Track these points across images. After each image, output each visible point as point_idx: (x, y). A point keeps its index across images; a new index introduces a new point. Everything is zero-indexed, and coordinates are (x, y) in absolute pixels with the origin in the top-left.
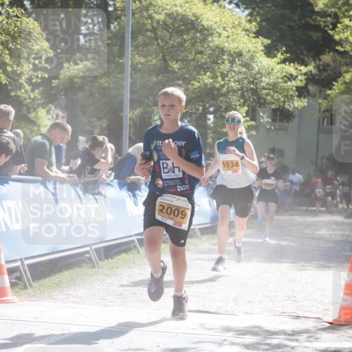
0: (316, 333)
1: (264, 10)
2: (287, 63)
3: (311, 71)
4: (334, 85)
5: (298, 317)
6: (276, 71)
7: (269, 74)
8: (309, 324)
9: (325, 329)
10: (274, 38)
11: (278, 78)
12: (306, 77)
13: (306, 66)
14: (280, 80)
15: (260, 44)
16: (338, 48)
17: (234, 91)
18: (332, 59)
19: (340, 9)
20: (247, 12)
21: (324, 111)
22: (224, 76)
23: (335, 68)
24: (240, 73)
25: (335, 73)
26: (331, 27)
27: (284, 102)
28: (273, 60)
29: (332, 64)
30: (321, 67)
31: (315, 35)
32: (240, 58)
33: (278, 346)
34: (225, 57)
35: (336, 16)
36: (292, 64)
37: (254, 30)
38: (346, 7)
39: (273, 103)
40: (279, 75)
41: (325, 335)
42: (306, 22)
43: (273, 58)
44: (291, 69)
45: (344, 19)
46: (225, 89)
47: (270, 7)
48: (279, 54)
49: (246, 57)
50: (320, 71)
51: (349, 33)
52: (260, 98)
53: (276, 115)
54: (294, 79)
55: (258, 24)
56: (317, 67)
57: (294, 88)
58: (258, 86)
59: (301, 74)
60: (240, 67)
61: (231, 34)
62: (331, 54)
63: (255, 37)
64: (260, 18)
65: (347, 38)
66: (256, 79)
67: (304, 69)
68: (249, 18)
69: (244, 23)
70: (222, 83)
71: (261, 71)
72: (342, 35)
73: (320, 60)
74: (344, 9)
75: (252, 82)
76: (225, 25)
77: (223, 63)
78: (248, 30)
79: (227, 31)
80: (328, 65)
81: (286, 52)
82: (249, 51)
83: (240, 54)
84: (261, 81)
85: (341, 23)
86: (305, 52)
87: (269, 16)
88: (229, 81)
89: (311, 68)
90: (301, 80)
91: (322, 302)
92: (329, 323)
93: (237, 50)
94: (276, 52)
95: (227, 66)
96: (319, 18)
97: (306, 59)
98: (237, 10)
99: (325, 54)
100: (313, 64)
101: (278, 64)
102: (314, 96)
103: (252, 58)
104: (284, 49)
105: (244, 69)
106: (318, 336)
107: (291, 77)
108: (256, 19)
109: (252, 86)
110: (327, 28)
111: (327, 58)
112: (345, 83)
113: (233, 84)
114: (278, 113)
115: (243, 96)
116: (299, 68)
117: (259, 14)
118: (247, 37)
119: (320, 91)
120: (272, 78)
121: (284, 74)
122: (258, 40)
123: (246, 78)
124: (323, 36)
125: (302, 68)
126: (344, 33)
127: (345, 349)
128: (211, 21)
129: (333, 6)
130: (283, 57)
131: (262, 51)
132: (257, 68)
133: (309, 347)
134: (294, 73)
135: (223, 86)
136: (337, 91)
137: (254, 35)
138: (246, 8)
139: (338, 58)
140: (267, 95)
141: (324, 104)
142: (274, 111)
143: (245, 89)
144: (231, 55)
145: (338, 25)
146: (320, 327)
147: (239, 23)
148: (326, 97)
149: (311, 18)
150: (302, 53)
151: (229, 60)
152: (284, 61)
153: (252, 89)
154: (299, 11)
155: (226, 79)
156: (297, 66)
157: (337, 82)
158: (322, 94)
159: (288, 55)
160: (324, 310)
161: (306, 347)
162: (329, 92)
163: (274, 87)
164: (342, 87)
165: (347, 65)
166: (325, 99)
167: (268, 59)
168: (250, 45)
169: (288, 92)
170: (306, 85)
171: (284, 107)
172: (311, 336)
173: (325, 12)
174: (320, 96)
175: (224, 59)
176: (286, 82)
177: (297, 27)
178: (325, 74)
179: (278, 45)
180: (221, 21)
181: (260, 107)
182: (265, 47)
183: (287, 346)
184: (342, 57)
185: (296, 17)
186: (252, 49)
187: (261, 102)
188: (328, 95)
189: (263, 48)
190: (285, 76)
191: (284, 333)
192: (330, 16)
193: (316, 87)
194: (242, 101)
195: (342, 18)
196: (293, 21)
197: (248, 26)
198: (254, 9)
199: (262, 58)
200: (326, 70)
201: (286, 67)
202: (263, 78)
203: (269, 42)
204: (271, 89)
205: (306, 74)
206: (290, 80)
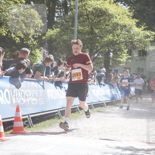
1: (136, 7)
2: (146, 30)
5: (150, 143)
6: (141, 34)
7: (138, 35)
10: (140, 19)
11: (142, 37)
12: (154, 37)
14: (143, 38)
15: (134, 22)
17: (122, 43)
20: (128, 7)
22: (118, 36)
24: (125, 34)
27: (144, 48)
32: (125, 28)
34: (119, 27)
36: (148, 31)
37: (132, 15)
39: (139, 48)
40: (142, 35)
43: (140, 28)
44: (148, 33)
46: (118, 42)
47: (138, 5)
48: (143, 26)
49: (128, 28)
52: (133, 45)
53: (140, 53)
54: (149, 38)
55: (133, 13)
57: (149, 42)
58: (133, 40)
59: (152, 35)
60: (125, 32)
63: (132, 19)
64: (134, 10)
66: (132, 37)
68: (129, 10)
69: (127, 12)
70: (117, 39)
71: (134, 34)
75: (130, 39)
76: (119, 13)
77: (118, 30)
78: (129, 16)
79: (120, 16)
81: (146, 25)
82: (129, 25)
83: (125, 26)
84: (134, 38)
87: (138, 9)
88: (120, 38)
90: (152, 38)
93: (124, 24)
94: (141, 25)
95: (120, 31)
98: (124, 6)
101: (142, 31)
103: (131, 28)
104: (145, 24)
105: (127, 33)
107: (148, 37)
108: (132, 11)
109: (130, 40)
113: (122, 39)
115: (126, 45)
116: (151, 33)
117: (134, 8)
118: (128, 18)
120: (139, 36)
121: (145, 35)
122: (133, 20)
123: (127, 37)
125: (153, 32)
128: (113, 11)
130: (144, 27)
131: (135, 25)
132: (132, 32)
134: (149, 35)
140: (137, 44)
142: (140, 51)
143: (127, 42)
144: (121, 26)
147: (125, 12)
150: (153, 26)
151: (120, 29)
152: (144, 30)
153: (130, 42)
154: (152, 7)
156: (150, 32)
159: (147, 27)
163: (140, 41)
167: (137, 28)
168: (130, 22)
169: (146, 43)
170: (154, 40)
171: (144, 50)
176: (145, 39)
177: (150, 14)
179: (142, 22)
180: (117, 11)
181: (133, 50)
182: (136, 23)
185: (150, 10)
186: (131, 24)
187: (134, 48)
189: (135, 24)
191: (144, 150)
194: (125, 47)
197: (129, 14)
198: (131, 6)
199: (135, 28)
201: (146, 32)
202: (135, 37)
203: (138, 21)
205: (154, 35)
206: (147, 38)
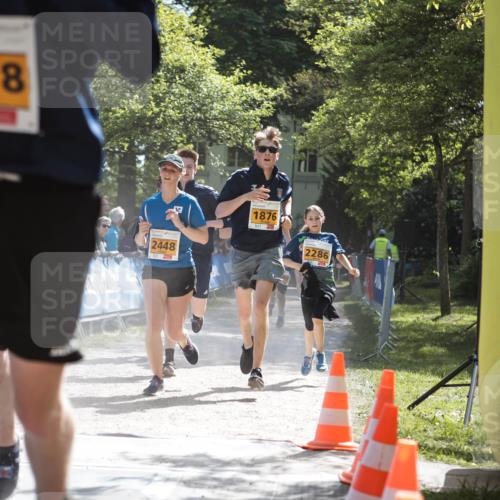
0: (283, 461)
1: (216, 8)
2: (248, 84)
3: (281, 96)
4: (313, 115)
5: (260, 440)
6: (232, 94)
7: (223, 98)
8: (276, 450)
9: (296, 457)
10: (231, 48)
11: (235, 104)
12: (274, 103)
13: (275, 88)
14: (238, 107)
15: (209, 55)
16: (320, 63)
17: (173, 122)
18: (310, 79)
19: (321, 8)
20: (192, 10)
21: (300, 151)
22: (158, 100)
23: (316, 92)
24: (182, 95)
25: (315, 98)
26: (309, 33)
27: (244, 138)
28: (228, 79)
29: (311, 85)
30: (296, 90)
31: (288, 46)
32: (182, 75)
33: (231, 482)
34: (160, 73)
35: (316, 19)
36: (255, 85)
37: (202, 35)
38: (330, 7)
39: (229, 139)
40: (237, 100)
41: (296, 465)
42: (275, 27)
43: (228, 75)
44: (254, 91)
45: (327, 23)
46: (160, 119)
48: (238, 70)
49: (190, 75)
50: (294, 95)
51: (333, 42)
52: (210, 132)
53: (234, 157)
54: (259, 106)
55: (207, 27)
56: (291, 89)
57: (258, 119)
58: (207, 115)
59: (267, 100)
60: (182, 88)
61: (169, 41)
62: (310, 71)
63: (203, 46)
64: (211, 19)
65: (330, 49)
66: (203, 105)
67: (272, 92)
68: (194, 18)
69: (188, 25)
70: (156, 110)
71: (212, 93)
72: (323, 44)
73: (294, 80)
74: (326, 9)
75: (199, 110)
77: (158, 81)
78: (193, 36)
80: (305, 87)
81: (246, 68)
82: (195, 65)
83: (181, 70)
84: (212, 109)
85: (323, 28)
86: (274, 69)
87: (222, 16)
88: (166, 107)
89: (281, 90)
90: (268, 108)
91: (295, 418)
92: (304, 448)
93: (178, 64)
94: (233, 68)
95: (163, 85)
96: (292, 21)
97: (275, 78)
98: (179, 6)
99: (300, 72)
100: (284, 85)
101: (236, 84)
102: (287, 130)
103: (199, 76)
104: (244, 62)
105: (188, 91)
106: (287, 466)
107: (254, 104)
108: (204, 20)
109: (199, 115)
110: (304, 36)
111: (304, 77)
112: (328, 112)
113: (171, 112)
114: (237, 153)
115: (186, 129)
116: (265, 91)
117: (209, 13)
118: (192, 45)
119: (295, 122)
120: (226, 103)
121: (244, 98)
122: (206, 49)
123: (190, 104)
124: (298, 47)
125: (270, 90)
126: (326, 42)
127: (323, 483)
129: (312, 5)
130: (242, 74)
131: (213, 65)
132: (205, 90)
133: (273, 482)
134: (258, 96)
135: (158, 115)
136: (318, 124)
137: (202, 43)
138: (191, 5)
139: (320, 78)
140: (221, 127)
141: (300, 142)
142: (231, 150)
143: (189, 120)
144: (169, 71)
145: (319, 31)
146: (291, 453)
147: (181, 25)
148: (302, 132)
149: (281, 21)
150: (269, 70)
151: (166, 77)
152: (244, 81)
153: (199, 119)
154: (265, 10)
155: (162, 104)
156: (261, 87)
157: (318, 111)
158: (298, 128)
159: (250, 72)
160: (297, 430)
161: (269, 482)
162: (306, 125)
163: (230, 117)
164: (325, 118)
165: (331, 87)
166: (302, 134)
167: (221, 77)
168: (196, 57)
169: (249, 123)
170: (275, 114)
171: (243, 146)
172: (276, 467)
173: (300, 13)
174: (295, 131)
175: (159, 76)
176: (246, 110)
177: (261, 33)
178: (301, 100)
179: (235, 57)
181: (211, 145)
182: (217, 59)
183: (243, 481)
184: (325, 77)
185: (261, 19)
186: (199, 63)
187: (212, 138)
188: (306, 129)
189: (213, 61)
190: (246, 101)
191: (240, 463)
192: (307, 18)
193: (289, 118)
194: (185, 136)
195: (324, 22)
196: (257, 24)
197: (193, 30)
198: (201, 6)
199: (212, 75)
200: (303, 95)
201: (247, 89)
202: (215, 104)
203: (223, 52)
204: (227, 120)
205: (274, 99)
206: (252, 107)
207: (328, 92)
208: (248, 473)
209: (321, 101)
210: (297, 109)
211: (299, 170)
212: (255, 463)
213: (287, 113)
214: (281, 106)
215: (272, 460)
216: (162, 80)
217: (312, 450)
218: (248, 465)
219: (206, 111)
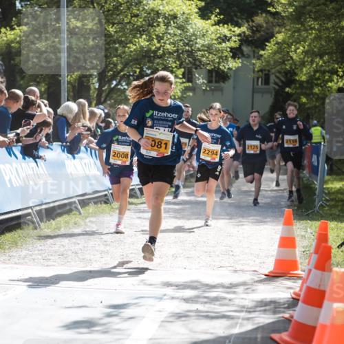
0: (252, 285)
2: (221, 25)
3: (244, 32)
4: (267, 45)
5: (236, 271)
6: (210, 32)
7: (204, 35)
8: (246, 277)
9: (261, 281)
11: (212, 40)
12: (239, 38)
13: (240, 27)
15: (194, 6)
16: (270, 9)
17: (170, 53)
18: (264, 21)
21: (258, 71)
22: (159, 38)
23: (268, 29)
24: (175, 35)
25: (267, 33)
27: (219, 63)
28: (207, 22)
29: (265, 25)
30: (255, 29)
32: (175, 21)
33: (216, 299)
34: (160, 20)
36: (226, 26)
39: (209, 64)
40: (213, 36)
41: (261, 287)
43: (208, 20)
44: (225, 30)
46: (161, 52)
48: (213, 16)
49: (181, 20)
50: (253, 32)
52: (195, 60)
53: (212, 77)
54: (229, 40)
56: (251, 28)
57: (229, 49)
58: (193, 48)
59: (235, 36)
60: (176, 30)
62: (264, 15)
66: (190, 41)
67: (237, 30)
70: (158, 45)
71: (196, 33)
73: (253, 21)
75: (187, 44)
77: (158, 25)
80: (261, 26)
81: (219, 14)
82: (184, 13)
83: (175, 17)
84: (196, 43)
86: (239, 14)
88: (165, 43)
89: (244, 29)
90: (235, 41)
91: (258, 255)
92: (266, 275)
93: (172, 13)
94: (210, 14)
95: (162, 28)
97: (240, 21)
99: (257, 16)
100: (246, 25)
101: (213, 25)
102: (248, 57)
103: (187, 20)
104: (218, 10)
105: (179, 32)
106: (254, 288)
107: (225, 39)
109: (187, 48)
111: (260, 19)
112: (277, 43)
113: (168, 46)
114: (214, 74)
115: (178, 58)
116: (233, 29)
119: (254, 51)
120: (206, 39)
121: (218, 35)
122: (192, 2)
123: (181, 40)
125: (236, 29)
127: (280, 299)
130: (216, 18)
131: (196, 13)
132: (191, 30)
133: (246, 299)
134: (228, 34)
135: (159, 49)
136: (270, 51)
139: (271, 19)
140: (203, 56)
141: (258, 65)
142: (210, 72)
143: (180, 51)
144: (166, 18)
146: (257, 279)
148: (259, 57)
150: (236, 15)
151: (164, 22)
152: (217, 23)
153: (188, 51)
155: (162, 41)
156: (230, 27)
157: (269, 42)
158: (256, 55)
159: (222, 17)
160: (261, 263)
161: (242, 299)
162: (262, 52)
163: (209, 48)
164: (275, 48)
165: (279, 25)
166: (259, 59)
167: (202, 21)
168: (184, 8)
169: (222, 53)
170: (240, 46)
171: (219, 68)
172: (247, 289)
174: (254, 57)
175: (159, 22)
176: (220, 43)
178: (258, 35)
179: (211, 7)
181: (196, 68)
182: (199, 9)
183: (225, 298)
184: (274, 18)
186: (187, 12)
187: (197, 64)
188: (261, 56)
189: (197, 10)
190: (219, 37)
191: (223, 286)
193: (250, 48)
194: (178, 63)
199: (196, 20)
200: (259, 31)
201: (220, 29)
202: (198, 40)
203: (203, 4)
204: (206, 51)
205: (239, 35)
206: (224, 41)
207: (277, 29)
208: (228, 293)
209: (272, 36)
210: (255, 41)
211: (258, 84)
212: (232, 286)
213: (248, 45)
214: (244, 40)
215: (244, 284)
216: (162, 25)
217: (272, 277)
218: (228, 288)
219: (192, 45)
